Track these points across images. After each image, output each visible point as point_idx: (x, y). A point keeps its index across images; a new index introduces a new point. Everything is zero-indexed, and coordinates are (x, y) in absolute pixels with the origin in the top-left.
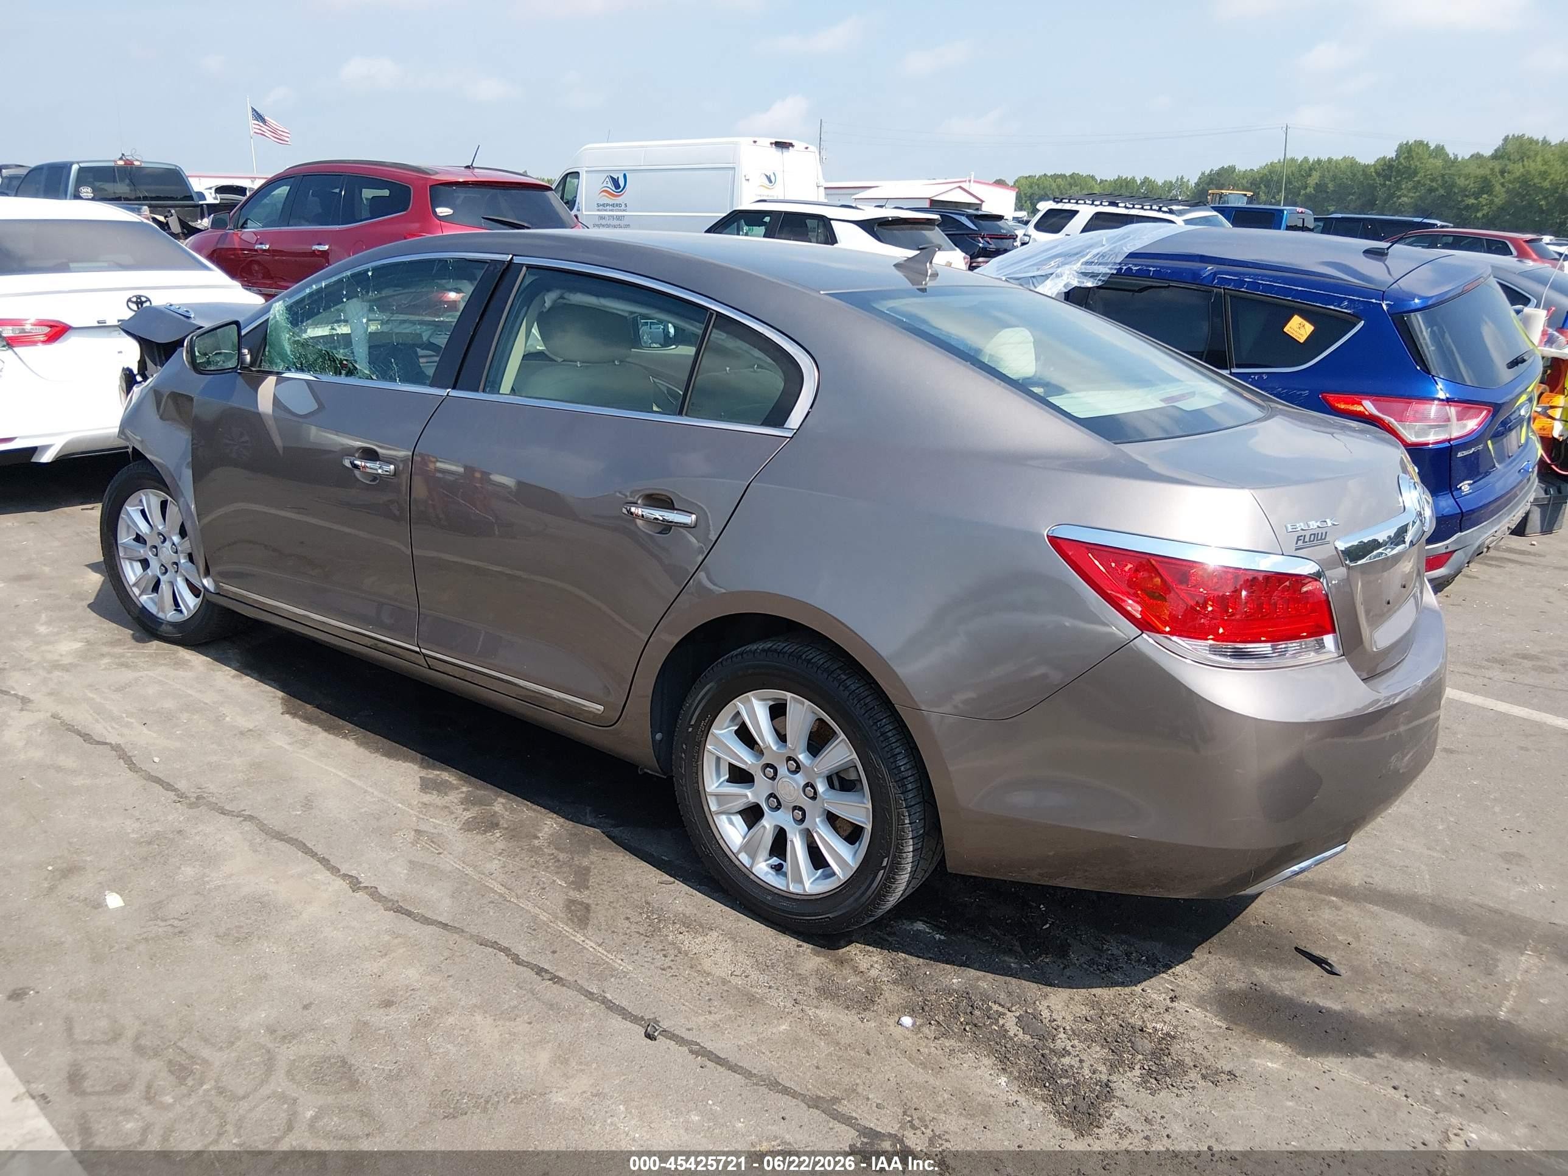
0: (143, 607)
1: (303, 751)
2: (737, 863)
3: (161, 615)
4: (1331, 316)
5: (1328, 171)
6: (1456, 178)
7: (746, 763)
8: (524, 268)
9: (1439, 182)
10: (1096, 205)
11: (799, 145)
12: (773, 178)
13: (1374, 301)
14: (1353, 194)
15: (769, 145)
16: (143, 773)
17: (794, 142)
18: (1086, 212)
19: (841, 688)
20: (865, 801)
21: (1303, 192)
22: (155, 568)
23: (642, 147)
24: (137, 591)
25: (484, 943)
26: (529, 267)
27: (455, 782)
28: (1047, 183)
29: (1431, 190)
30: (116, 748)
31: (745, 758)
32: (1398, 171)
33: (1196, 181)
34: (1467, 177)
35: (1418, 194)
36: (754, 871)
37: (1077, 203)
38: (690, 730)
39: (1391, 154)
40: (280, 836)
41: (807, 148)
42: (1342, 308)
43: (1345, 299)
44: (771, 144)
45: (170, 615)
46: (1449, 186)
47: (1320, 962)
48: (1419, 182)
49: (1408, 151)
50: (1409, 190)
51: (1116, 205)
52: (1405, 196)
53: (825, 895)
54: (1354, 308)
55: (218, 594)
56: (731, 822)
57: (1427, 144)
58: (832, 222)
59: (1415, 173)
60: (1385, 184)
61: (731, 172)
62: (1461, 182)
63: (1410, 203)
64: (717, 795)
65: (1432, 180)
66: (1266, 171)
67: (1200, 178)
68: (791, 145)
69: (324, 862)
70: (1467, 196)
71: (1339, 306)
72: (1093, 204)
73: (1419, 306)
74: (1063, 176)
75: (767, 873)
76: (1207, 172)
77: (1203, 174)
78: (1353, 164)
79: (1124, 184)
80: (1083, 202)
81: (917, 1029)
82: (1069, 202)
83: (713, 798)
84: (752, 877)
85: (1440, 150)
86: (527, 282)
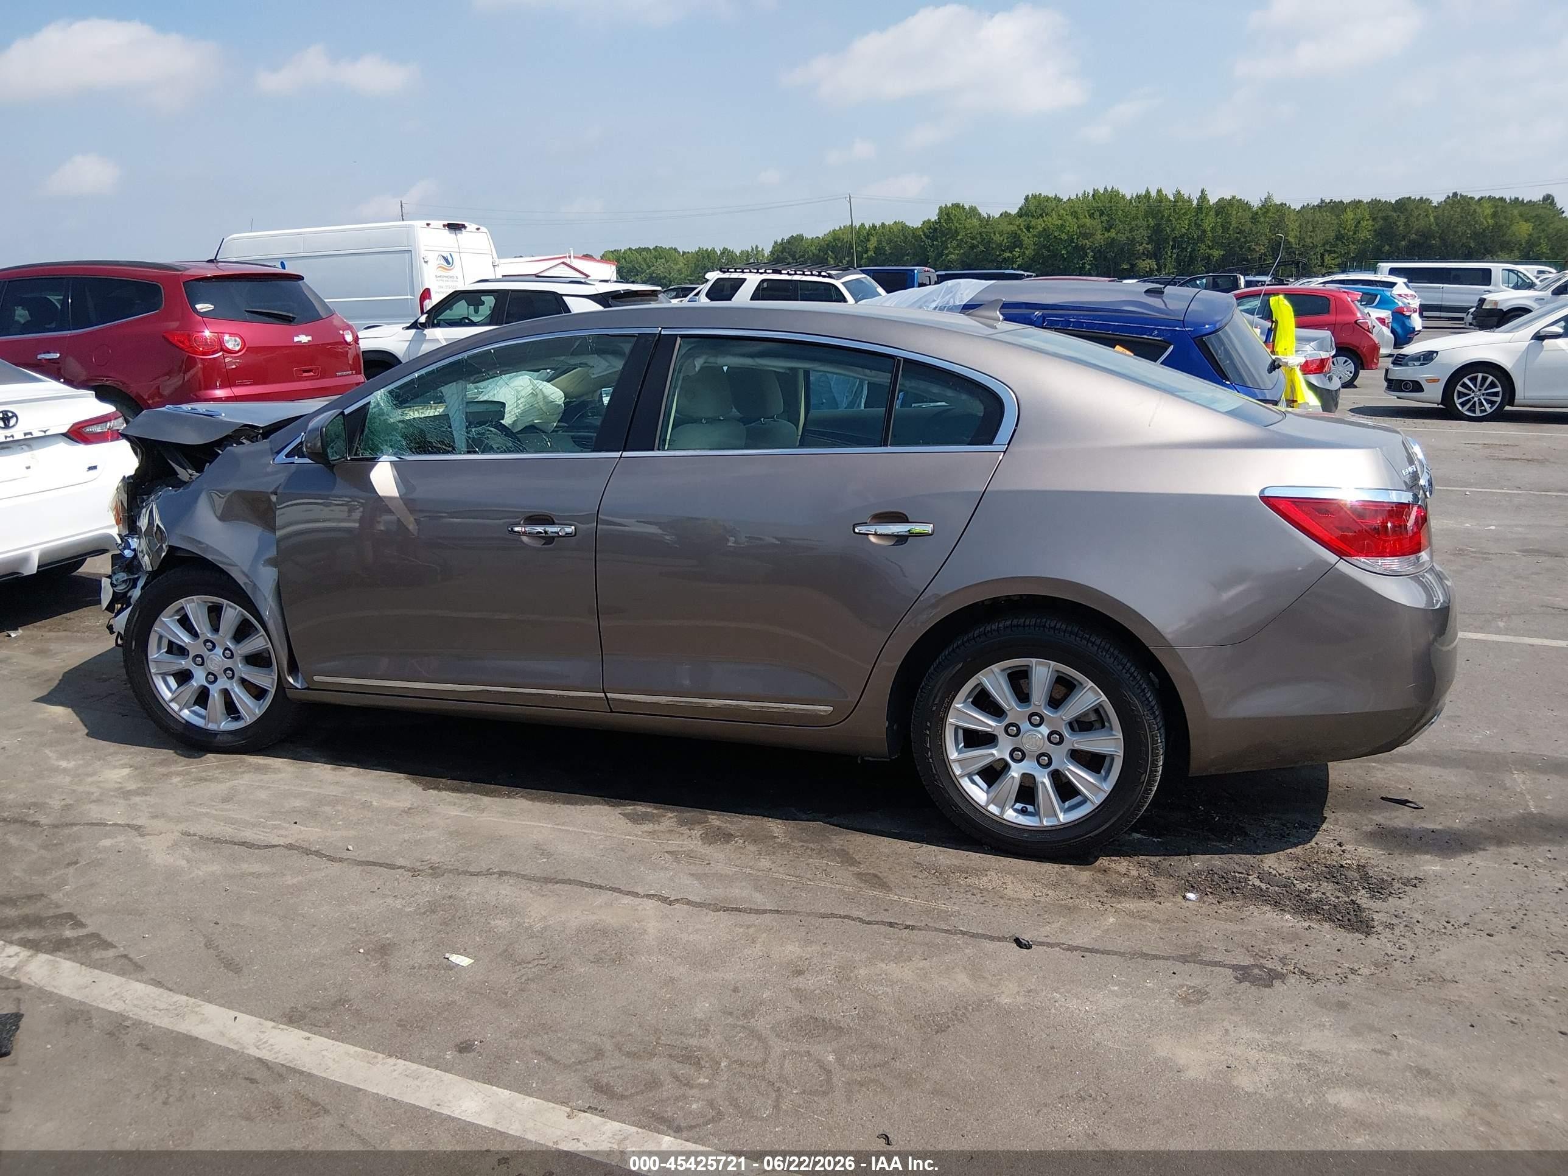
0: (187, 721)
1: (483, 815)
2: (987, 814)
3: (211, 726)
4: (1147, 344)
5: (884, 236)
6: (992, 235)
7: (991, 726)
8: (679, 339)
9: (978, 239)
10: (761, 273)
11: (471, 227)
12: (450, 259)
13: (1177, 328)
14: (908, 255)
15: (442, 227)
16: (349, 861)
17: (466, 224)
18: (752, 280)
19: (1090, 645)
20: (1114, 733)
21: (865, 256)
22: (199, 678)
23: (299, 234)
24: (175, 706)
25: (823, 916)
26: (683, 336)
27: (655, 811)
28: (633, 258)
29: (973, 247)
30: (290, 847)
31: (986, 723)
32: (943, 233)
33: (771, 250)
34: (1001, 234)
35: (962, 251)
36: (1005, 817)
37: (743, 272)
38: (934, 708)
39: (934, 217)
40: (547, 880)
41: (478, 229)
42: (1154, 336)
43: (1155, 329)
44: (444, 226)
45: (226, 725)
46: (987, 243)
47: (1404, 802)
48: (961, 240)
49: (948, 214)
50: (955, 249)
51: (780, 272)
52: (952, 253)
53: (1081, 820)
54: (1163, 336)
55: (308, 689)
56: (974, 782)
57: (963, 206)
58: (564, 297)
59: (957, 233)
60: (933, 244)
61: (407, 255)
62: (997, 238)
63: (957, 260)
64: (959, 761)
65: (973, 238)
66: (830, 238)
67: (774, 247)
68: (464, 226)
69: (613, 889)
70: (1003, 251)
71: (1151, 335)
72: (757, 272)
73: (1208, 331)
74: (647, 250)
75: (1016, 817)
76: (779, 241)
77: (776, 243)
78: (904, 227)
79: (706, 255)
80: (748, 271)
81: (1200, 900)
82: (735, 272)
83: (957, 764)
84: (1004, 822)
85: (973, 211)
86: (683, 352)
